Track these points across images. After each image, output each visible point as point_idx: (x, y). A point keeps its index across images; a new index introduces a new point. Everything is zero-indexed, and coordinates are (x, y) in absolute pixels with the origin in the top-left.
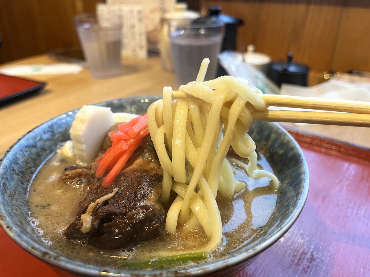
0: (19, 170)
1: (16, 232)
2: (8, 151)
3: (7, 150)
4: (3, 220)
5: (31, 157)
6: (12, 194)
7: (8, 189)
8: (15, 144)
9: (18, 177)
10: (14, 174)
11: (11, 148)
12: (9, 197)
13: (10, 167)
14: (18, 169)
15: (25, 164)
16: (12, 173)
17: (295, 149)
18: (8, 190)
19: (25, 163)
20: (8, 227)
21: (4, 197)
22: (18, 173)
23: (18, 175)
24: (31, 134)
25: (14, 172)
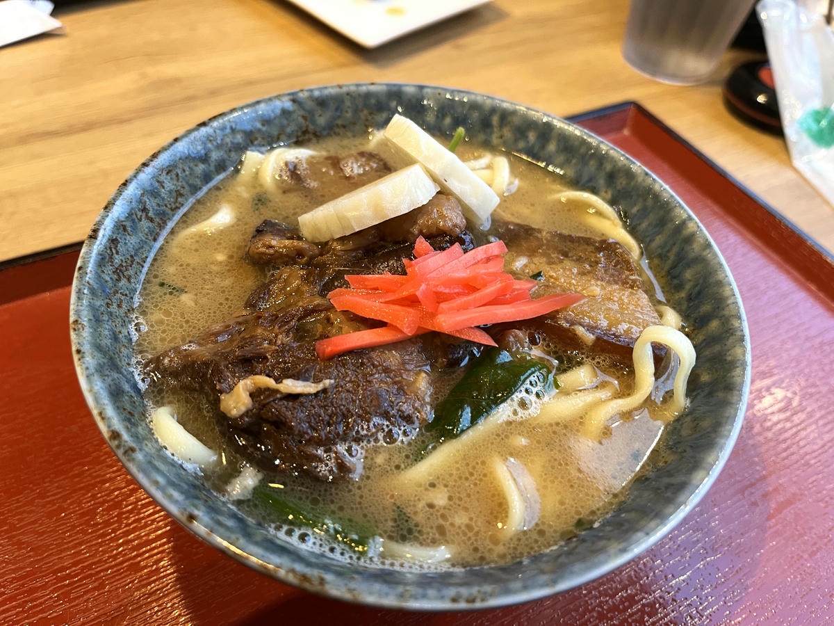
0: (157, 210)
1: (87, 368)
2: (145, 165)
3: (143, 160)
4: (77, 332)
5: (191, 182)
6: (124, 264)
7: (117, 253)
8: (164, 149)
9: (150, 224)
10: (143, 220)
11: (155, 156)
12: (114, 272)
13: (140, 201)
14: (156, 208)
15: (173, 198)
16: (139, 217)
17: (736, 393)
18: (117, 256)
19: (174, 194)
20: (78, 352)
21: (103, 275)
22: (153, 217)
23: (152, 220)
24: (203, 130)
25: (145, 214)
